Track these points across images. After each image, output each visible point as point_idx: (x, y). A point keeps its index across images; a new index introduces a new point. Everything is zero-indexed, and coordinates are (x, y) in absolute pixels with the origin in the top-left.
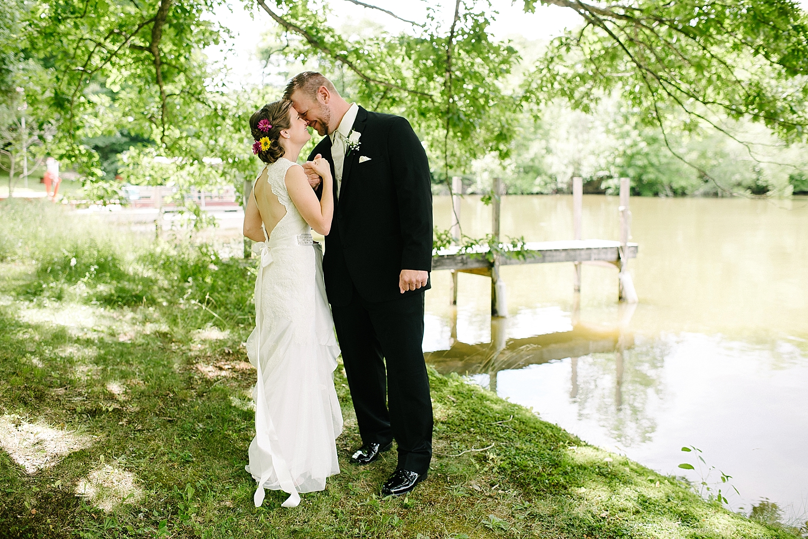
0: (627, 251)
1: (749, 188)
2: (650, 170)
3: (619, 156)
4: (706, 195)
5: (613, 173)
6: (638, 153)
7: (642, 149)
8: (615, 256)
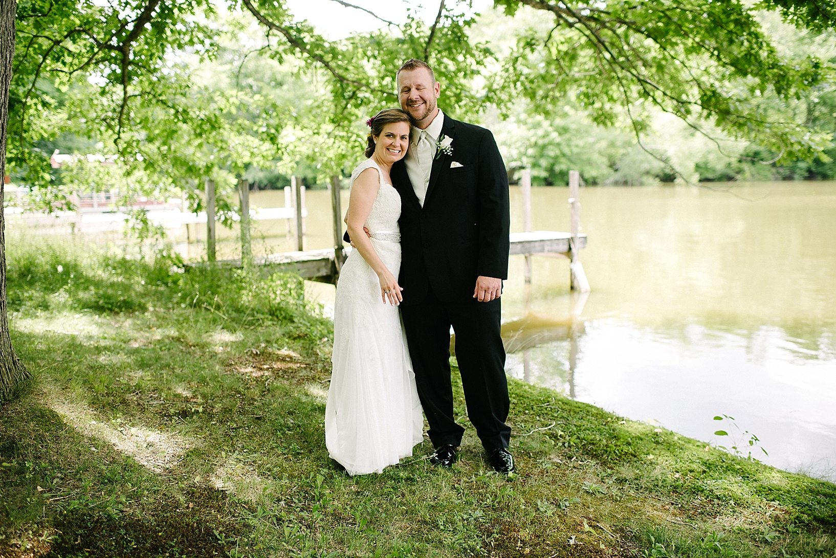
0: (577, 242)
1: (657, 176)
2: (563, 160)
3: (531, 146)
4: (616, 183)
5: (525, 164)
6: (550, 143)
7: (553, 139)
8: (566, 248)
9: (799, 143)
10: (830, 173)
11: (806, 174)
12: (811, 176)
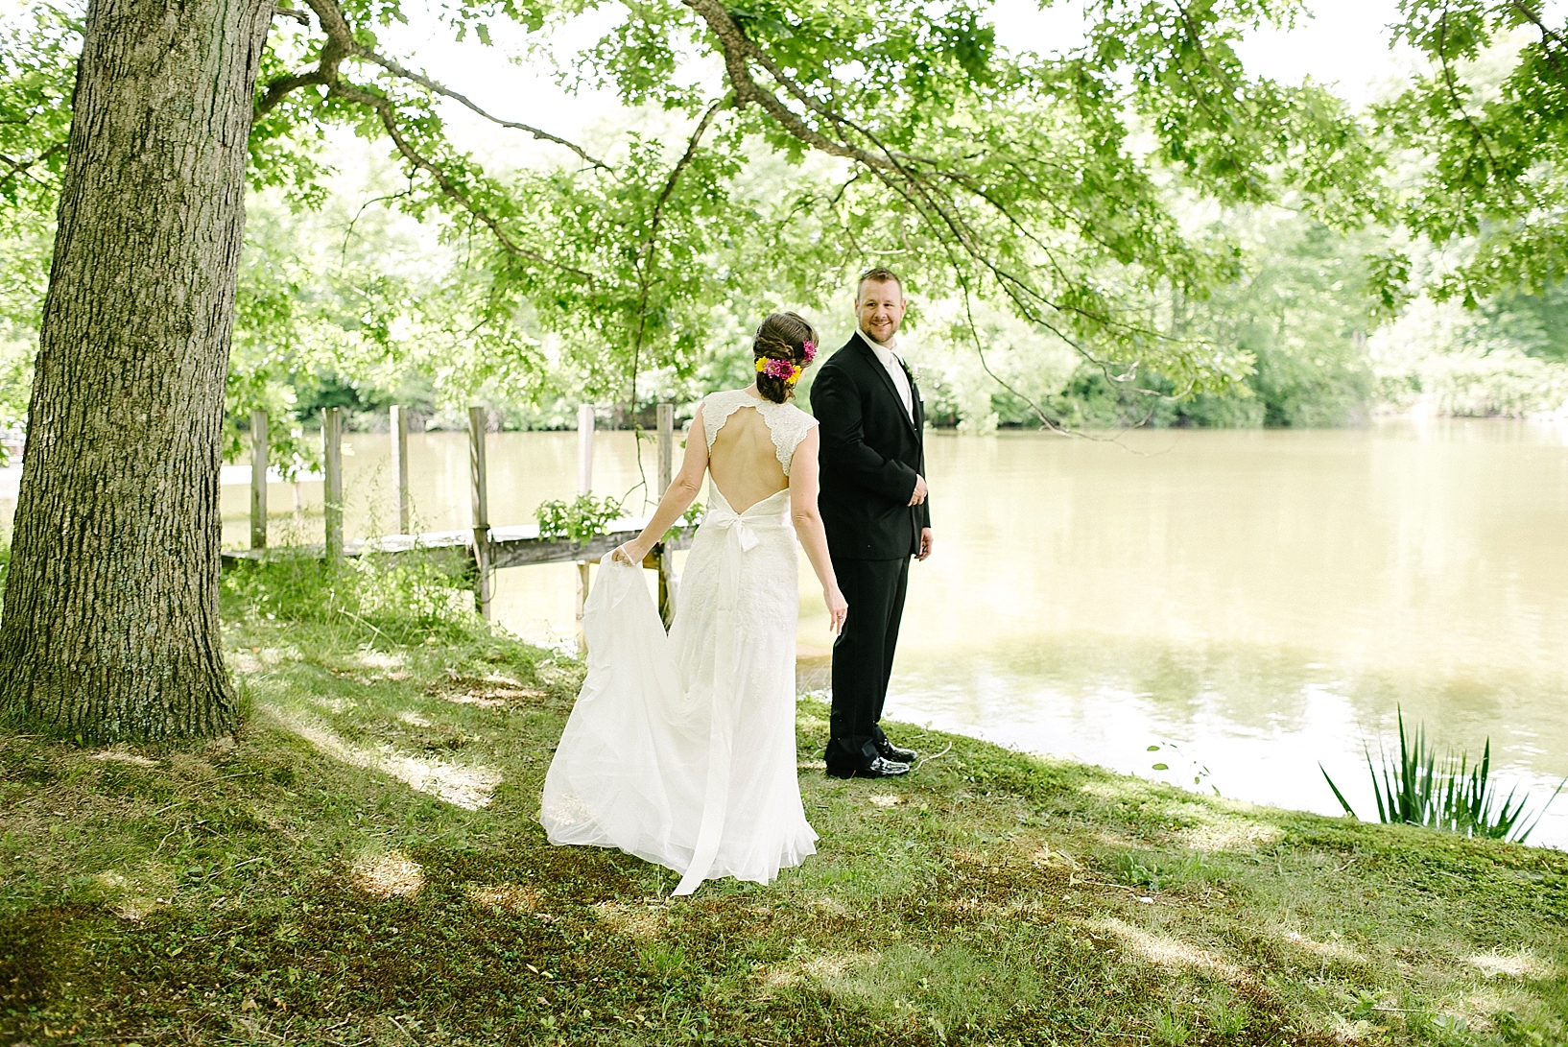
9: (1208, 368)
10: (1211, 416)
11: (1175, 418)
12: (1181, 420)
